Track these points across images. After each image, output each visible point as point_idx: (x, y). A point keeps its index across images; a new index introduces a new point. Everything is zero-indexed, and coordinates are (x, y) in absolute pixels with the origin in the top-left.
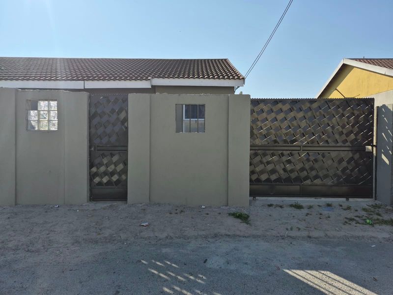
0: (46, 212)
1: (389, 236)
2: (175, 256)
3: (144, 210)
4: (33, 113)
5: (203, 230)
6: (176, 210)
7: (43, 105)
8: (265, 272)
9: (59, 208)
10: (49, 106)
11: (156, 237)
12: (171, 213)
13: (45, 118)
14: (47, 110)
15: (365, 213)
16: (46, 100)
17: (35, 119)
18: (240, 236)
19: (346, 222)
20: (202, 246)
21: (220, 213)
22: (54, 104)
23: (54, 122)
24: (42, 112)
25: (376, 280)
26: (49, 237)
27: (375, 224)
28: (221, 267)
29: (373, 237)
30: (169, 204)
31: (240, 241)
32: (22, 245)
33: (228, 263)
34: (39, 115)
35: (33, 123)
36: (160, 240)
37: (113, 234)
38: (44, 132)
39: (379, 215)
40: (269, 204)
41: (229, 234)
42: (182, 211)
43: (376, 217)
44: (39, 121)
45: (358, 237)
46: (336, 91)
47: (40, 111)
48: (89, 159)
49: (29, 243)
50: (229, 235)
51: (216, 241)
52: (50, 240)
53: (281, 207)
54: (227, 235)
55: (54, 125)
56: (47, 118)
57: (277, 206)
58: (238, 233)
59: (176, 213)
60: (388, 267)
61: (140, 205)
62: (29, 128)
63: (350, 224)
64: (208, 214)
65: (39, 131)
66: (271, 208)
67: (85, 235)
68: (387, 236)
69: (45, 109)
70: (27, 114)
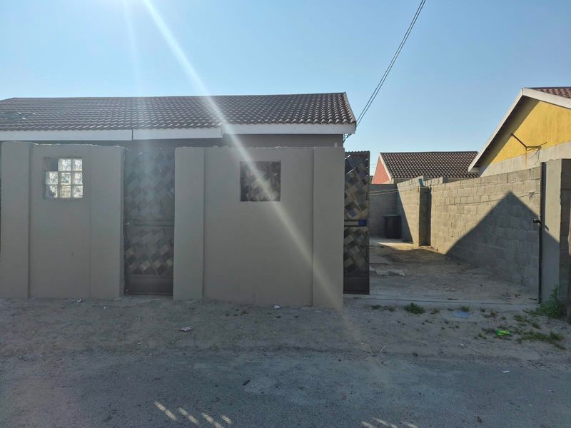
0: (63, 308)
1: (540, 358)
2: (209, 374)
3: (193, 309)
4: (52, 175)
5: (265, 340)
6: (237, 310)
7: (64, 164)
8: (323, 401)
9: (82, 304)
10: (72, 165)
11: (197, 347)
12: (227, 315)
13: (67, 182)
14: (70, 170)
15: (517, 322)
16: (69, 158)
17: (55, 183)
18: (314, 350)
19: (480, 336)
20: (253, 361)
21: (297, 317)
22: (78, 163)
23: (79, 187)
24: (63, 174)
25: (480, 421)
26: (55, 342)
27: (524, 339)
28: (263, 392)
29: (514, 359)
30: (230, 303)
31: (310, 357)
32: (18, 350)
33: (277, 387)
34: (59, 177)
35: (53, 189)
36: (200, 351)
37: (139, 341)
38: (66, 199)
39: (536, 326)
40: (375, 305)
41: (300, 345)
42: (244, 313)
43: (529, 328)
44: (59, 186)
45: (490, 358)
46: (512, 138)
47: (61, 172)
48: (123, 237)
49: (26, 349)
50: (299, 348)
51: (276, 355)
52: (55, 346)
53: (392, 310)
54: (295, 348)
55: (78, 191)
56: (70, 181)
57: (386, 308)
58: (313, 345)
59: (236, 315)
60: (511, 403)
61: (190, 302)
62: (47, 195)
63: (485, 338)
64: (279, 317)
65: (59, 199)
66: (376, 311)
67: (101, 340)
68: (535, 357)
69: (68, 170)
70: (45, 177)
